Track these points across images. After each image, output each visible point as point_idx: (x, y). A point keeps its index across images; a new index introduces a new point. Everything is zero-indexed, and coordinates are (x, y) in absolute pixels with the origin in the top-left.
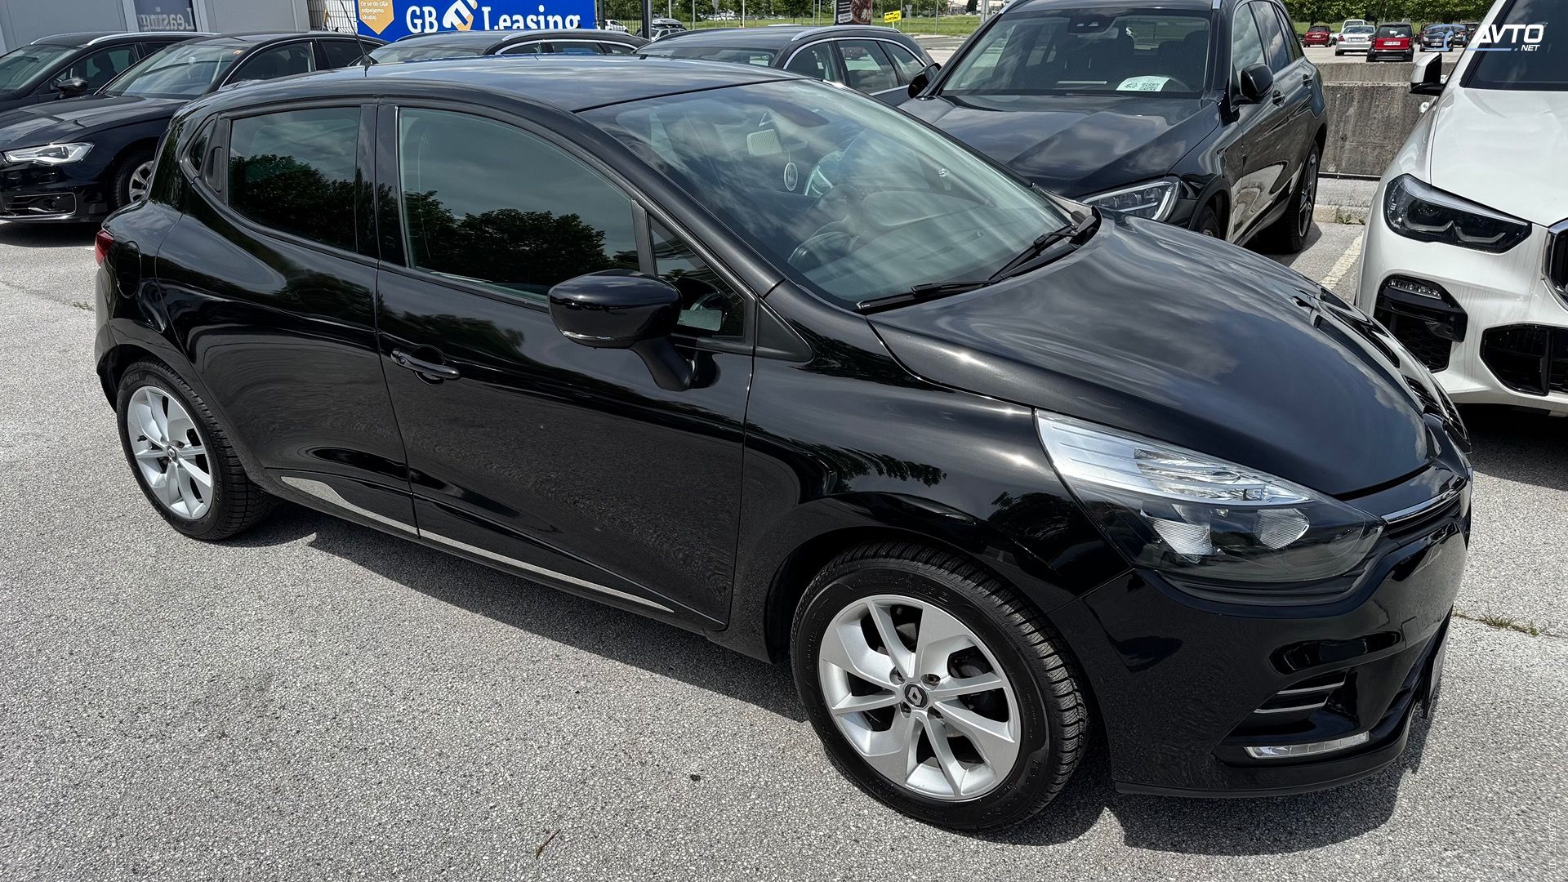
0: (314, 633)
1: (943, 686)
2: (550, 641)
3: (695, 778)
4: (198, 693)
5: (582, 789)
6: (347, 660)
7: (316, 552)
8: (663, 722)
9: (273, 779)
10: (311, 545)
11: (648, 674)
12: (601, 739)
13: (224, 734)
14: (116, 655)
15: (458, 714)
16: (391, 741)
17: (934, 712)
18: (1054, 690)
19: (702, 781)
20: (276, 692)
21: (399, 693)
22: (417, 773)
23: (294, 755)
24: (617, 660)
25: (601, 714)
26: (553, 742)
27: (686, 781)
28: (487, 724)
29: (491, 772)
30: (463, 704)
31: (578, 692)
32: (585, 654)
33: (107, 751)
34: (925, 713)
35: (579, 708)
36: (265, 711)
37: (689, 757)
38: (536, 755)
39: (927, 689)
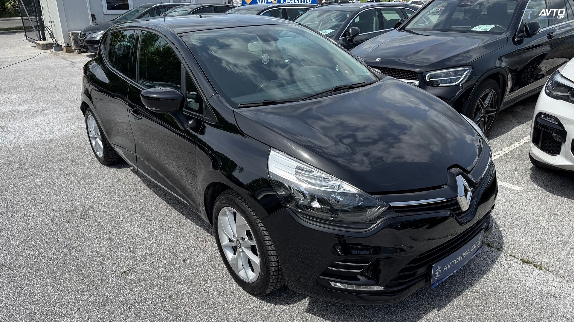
0: (112, 196)
1: (246, 242)
2: (175, 210)
3: (184, 260)
4: (70, 209)
5: (149, 257)
6: (115, 206)
7: (131, 172)
8: (188, 241)
9: (71, 237)
10: (131, 170)
11: (195, 225)
12: (166, 243)
13: (68, 222)
14: (58, 195)
15: (132, 228)
16: (109, 232)
17: (243, 251)
18: (266, 248)
19: (185, 262)
20: (91, 212)
21: (121, 218)
22: (108, 243)
23: (81, 231)
24: (190, 219)
25: (172, 235)
26: (152, 241)
27: (180, 260)
28: (138, 232)
29: (128, 247)
30: (136, 225)
31: (170, 227)
32: (181, 216)
33: (37, 221)
34: (241, 251)
35: (167, 232)
36: (83, 217)
37: (187, 254)
38: (145, 244)
39: (240, 241)
